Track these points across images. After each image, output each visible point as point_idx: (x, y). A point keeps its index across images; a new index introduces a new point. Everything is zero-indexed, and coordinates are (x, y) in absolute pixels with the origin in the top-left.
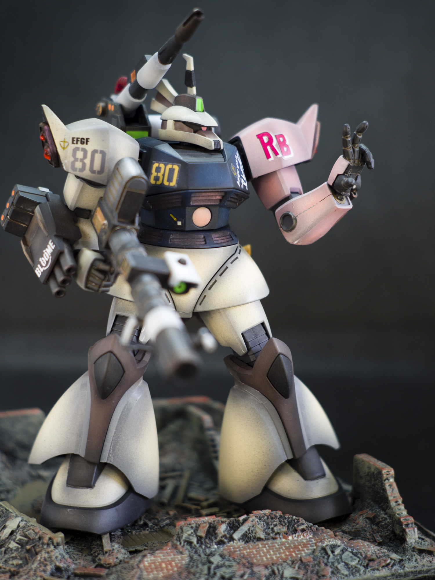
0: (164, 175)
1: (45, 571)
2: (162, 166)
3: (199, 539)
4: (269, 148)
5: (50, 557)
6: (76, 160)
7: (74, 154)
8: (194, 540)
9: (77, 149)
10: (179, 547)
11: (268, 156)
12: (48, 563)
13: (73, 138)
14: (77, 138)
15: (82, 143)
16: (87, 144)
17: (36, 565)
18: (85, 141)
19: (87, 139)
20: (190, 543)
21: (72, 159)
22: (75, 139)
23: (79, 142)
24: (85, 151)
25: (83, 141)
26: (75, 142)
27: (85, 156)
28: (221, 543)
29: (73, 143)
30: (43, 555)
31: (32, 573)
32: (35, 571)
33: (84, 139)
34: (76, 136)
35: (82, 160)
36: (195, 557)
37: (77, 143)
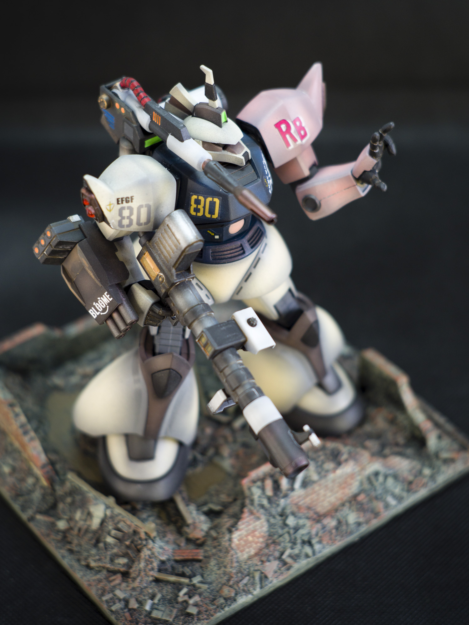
0: (204, 207)
1: (152, 569)
2: (201, 198)
3: (269, 499)
4: (288, 136)
5: (153, 554)
6: (123, 218)
7: (120, 214)
8: (265, 502)
9: (123, 208)
10: (255, 511)
11: (288, 144)
12: (153, 560)
13: (118, 199)
14: (122, 199)
15: (127, 202)
16: (132, 202)
17: (142, 565)
18: (130, 199)
19: (132, 197)
20: (262, 506)
21: (119, 218)
22: (120, 200)
23: (124, 202)
24: (131, 209)
25: (128, 199)
26: (120, 202)
27: (131, 213)
28: (286, 496)
29: (118, 203)
30: (145, 553)
31: (143, 574)
32: (145, 571)
33: (128, 198)
34: (120, 197)
35: (129, 218)
36: (272, 520)
37: (122, 203)
